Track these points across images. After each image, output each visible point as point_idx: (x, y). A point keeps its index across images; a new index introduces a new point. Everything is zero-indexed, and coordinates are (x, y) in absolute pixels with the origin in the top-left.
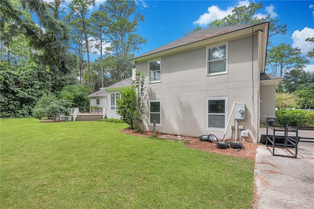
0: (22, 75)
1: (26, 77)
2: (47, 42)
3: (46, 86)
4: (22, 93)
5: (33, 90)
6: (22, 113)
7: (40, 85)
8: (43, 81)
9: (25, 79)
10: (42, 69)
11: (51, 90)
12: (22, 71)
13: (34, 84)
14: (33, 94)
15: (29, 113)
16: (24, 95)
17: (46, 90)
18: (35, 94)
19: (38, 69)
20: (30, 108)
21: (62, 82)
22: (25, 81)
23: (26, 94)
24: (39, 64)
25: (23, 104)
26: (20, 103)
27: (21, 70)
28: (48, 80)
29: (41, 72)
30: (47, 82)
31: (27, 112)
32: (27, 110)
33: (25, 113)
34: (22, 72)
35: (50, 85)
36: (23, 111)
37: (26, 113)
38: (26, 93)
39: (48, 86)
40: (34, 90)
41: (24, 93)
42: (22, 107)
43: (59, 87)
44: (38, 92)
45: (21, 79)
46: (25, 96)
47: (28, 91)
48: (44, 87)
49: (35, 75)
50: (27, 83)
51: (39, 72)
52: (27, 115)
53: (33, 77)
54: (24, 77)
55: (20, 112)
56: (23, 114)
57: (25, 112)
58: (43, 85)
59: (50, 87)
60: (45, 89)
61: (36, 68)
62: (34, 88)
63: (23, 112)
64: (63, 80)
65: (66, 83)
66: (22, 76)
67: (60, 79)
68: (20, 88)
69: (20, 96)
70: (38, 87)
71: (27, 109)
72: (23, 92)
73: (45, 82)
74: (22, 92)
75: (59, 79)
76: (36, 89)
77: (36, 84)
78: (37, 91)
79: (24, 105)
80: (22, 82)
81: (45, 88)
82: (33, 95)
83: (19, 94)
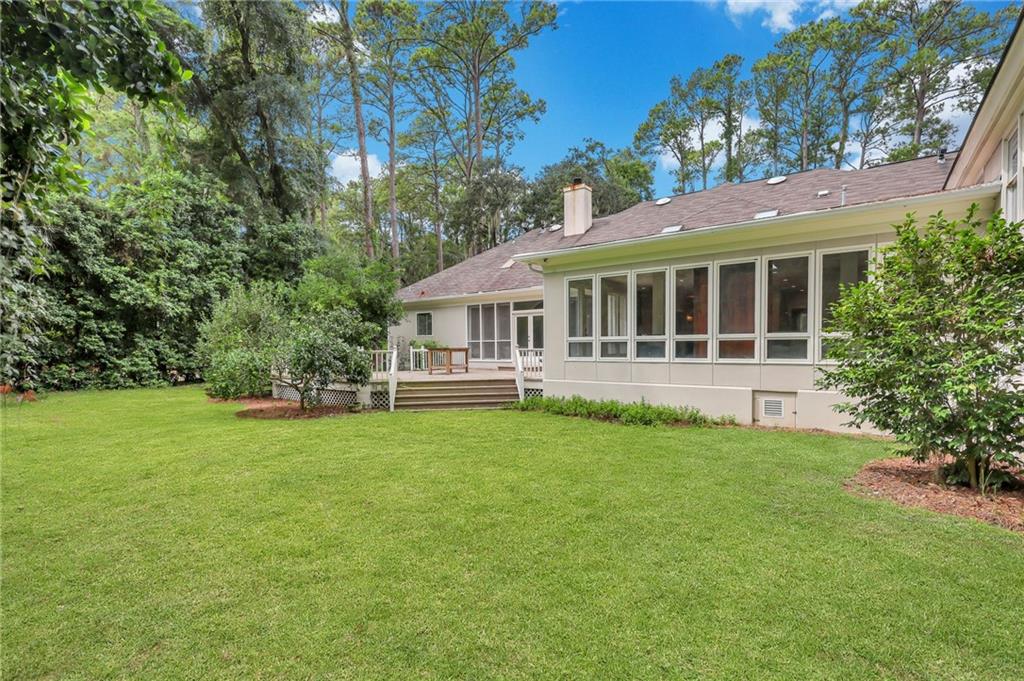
0: (130, 216)
1: (147, 221)
2: (220, 88)
3: (224, 259)
4: (132, 285)
5: (175, 274)
6: (135, 369)
7: (199, 256)
8: (213, 242)
9: (142, 229)
10: (205, 190)
11: (239, 276)
12: (129, 197)
13: (178, 250)
14: (175, 290)
15: (158, 368)
16: (141, 296)
17: (222, 276)
18: (181, 293)
19: (194, 193)
20: (161, 349)
21: (281, 244)
22: (145, 240)
23: (148, 291)
24: (195, 170)
25: (137, 331)
26: (124, 329)
27: (125, 195)
28: (230, 235)
29: (203, 202)
30: (224, 243)
31: (152, 364)
32: (150, 359)
33: (145, 371)
34: (131, 204)
35: (239, 257)
36: (137, 360)
37: (149, 370)
38: (149, 286)
39: (229, 262)
40: (178, 276)
41: (143, 286)
42: (134, 345)
43: (269, 266)
44: (193, 283)
45: (128, 230)
46: (147, 300)
47: (158, 278)
48: (214, 265)
49: (181, 215)
50: (152, 247)
51: (197, 203)
52: (151, 377)
53: (175, 224)
54: (139, 221)
55: (125, 363)
56: (138, 372)
57: (146, 365)
58: (212, 256)
59: (235, 267)
60: (217, 272)
61: (185, 187)
62: (179, 267)
63: (136, 364)
64: (286, 239)
65: (297, 250)
66: (130, 220)
67: (272, 232)
68: (123, 268)
69: (128, 299)
70: (194, 265)
71: (152, 354)
72: (137, 285)
73: (218, 244)
74: (133, 281)
75: (269, 235)
76: (186, 272)
77: (186, 253)
78: (189, 279)
79: (139, 338)
80: (132, 242)
81: (217, 268)
82: (174, 297)
83: (122, 292)
